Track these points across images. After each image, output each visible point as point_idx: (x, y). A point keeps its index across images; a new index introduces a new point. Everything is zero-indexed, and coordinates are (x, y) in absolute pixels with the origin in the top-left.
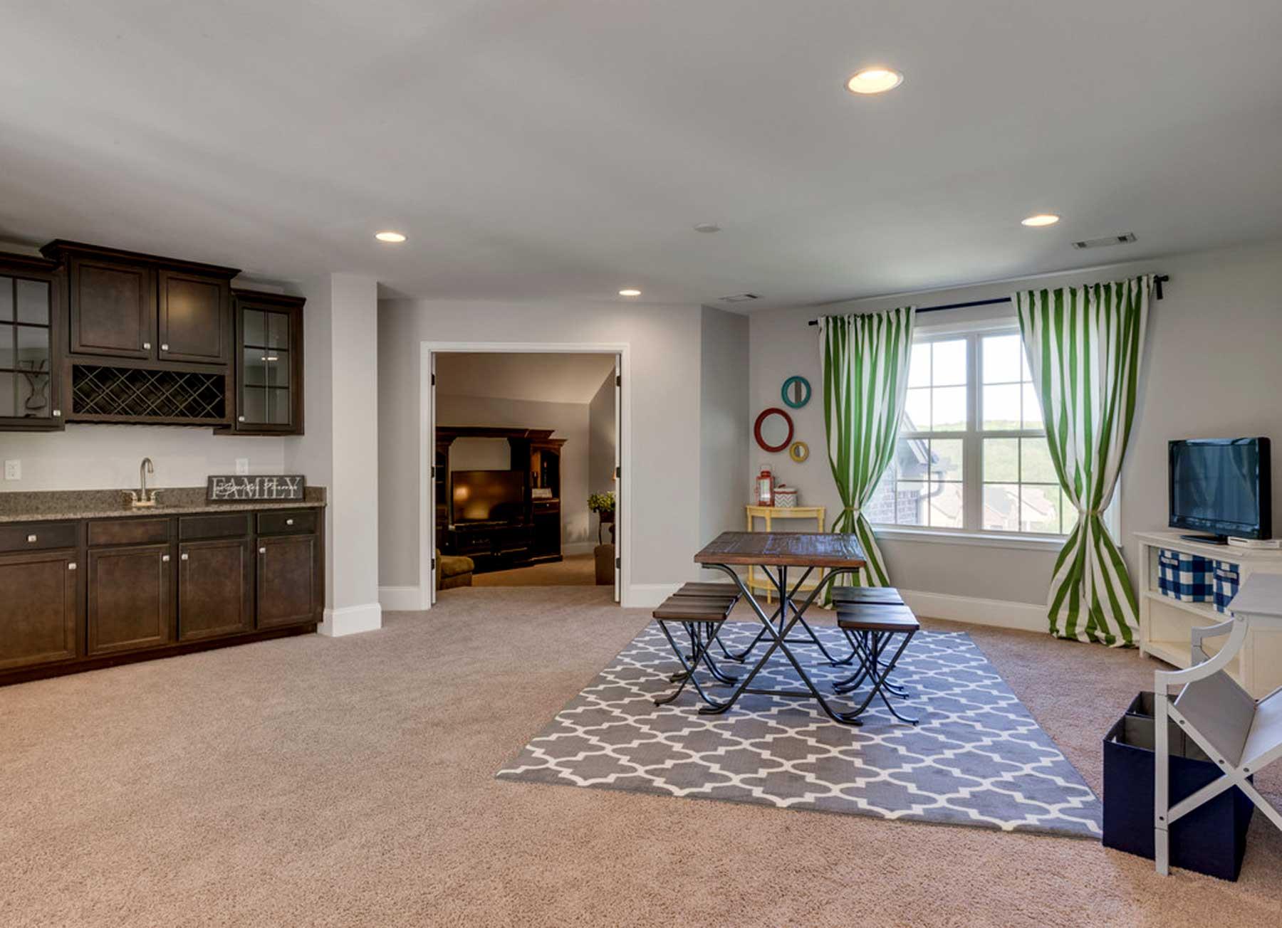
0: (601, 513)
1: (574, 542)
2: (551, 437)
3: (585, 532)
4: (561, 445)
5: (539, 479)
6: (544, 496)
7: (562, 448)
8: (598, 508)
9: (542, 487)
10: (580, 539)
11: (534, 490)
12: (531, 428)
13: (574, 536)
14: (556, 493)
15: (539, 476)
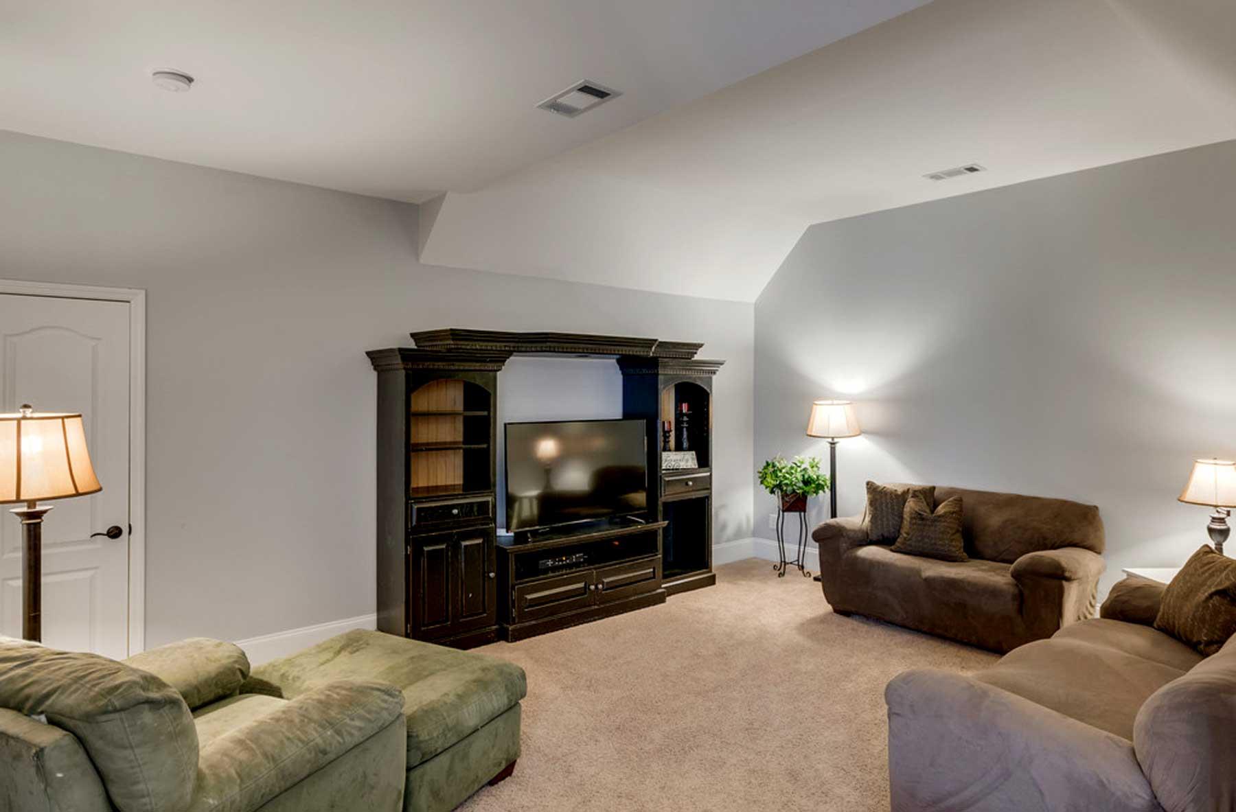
0: (785, 495)
1: (729, 540)
2: (696, 358)
3: (748, 520)
4: (714, 372)
5: (673, 434)
6: (683, 465)
7: (714, 377)
8: (779, 486)
9: (679, 448)
10: (739, 534)
11: (665, 455)
12: (662, 338)
13: (730, 530)
14: (704, 460)
15: (673, 428)
